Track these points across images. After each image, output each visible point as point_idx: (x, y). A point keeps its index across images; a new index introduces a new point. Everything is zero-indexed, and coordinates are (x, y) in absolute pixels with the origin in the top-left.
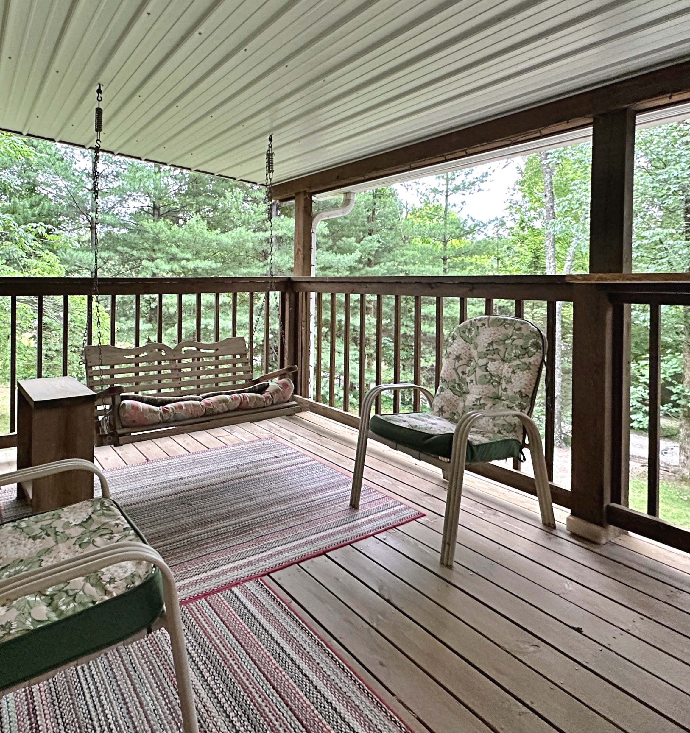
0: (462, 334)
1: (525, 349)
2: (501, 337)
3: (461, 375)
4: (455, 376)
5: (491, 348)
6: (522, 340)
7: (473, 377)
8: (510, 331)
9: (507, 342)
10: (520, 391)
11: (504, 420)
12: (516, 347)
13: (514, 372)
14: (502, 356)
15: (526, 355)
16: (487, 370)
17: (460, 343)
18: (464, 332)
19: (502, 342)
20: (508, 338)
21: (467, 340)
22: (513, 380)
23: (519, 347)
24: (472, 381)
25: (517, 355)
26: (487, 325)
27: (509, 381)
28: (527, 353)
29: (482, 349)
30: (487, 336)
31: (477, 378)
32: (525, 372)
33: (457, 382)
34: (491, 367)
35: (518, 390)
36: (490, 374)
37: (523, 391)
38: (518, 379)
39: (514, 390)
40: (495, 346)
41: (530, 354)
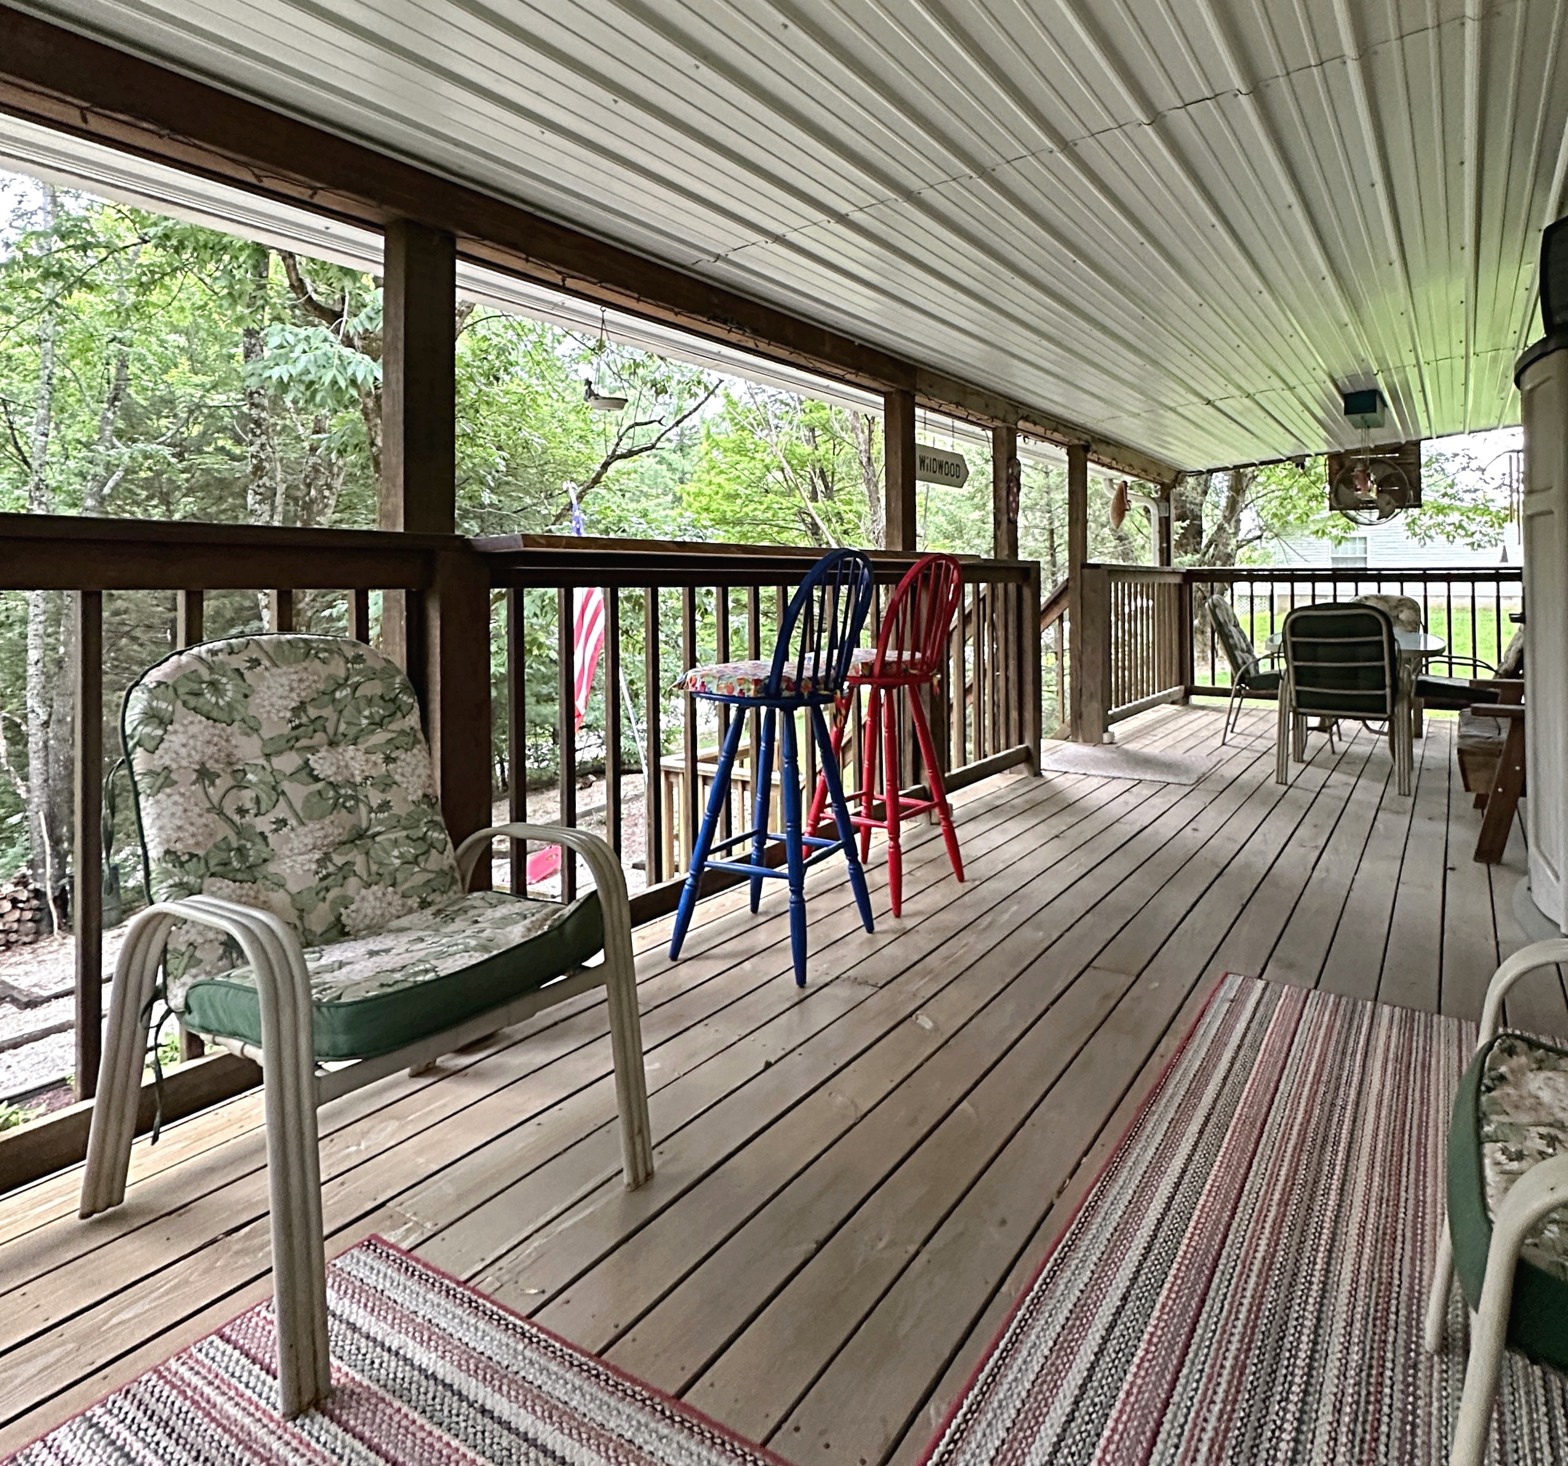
0: (192, 701)
1: (393, 700)
2: (321, 686)
5: (304, 720)
6: (377, 682)
8: (339, 668)
9: (338, 695)
10: (425, 796)
12: (370, 702)
13: (388, 760)
15: (399, 714)
16: (317, 779)
18: (198, 694)
19: (327, 698)
20: (340, 686)
21: (215, 714)
22: (397, 778)
23: (377, 700)
24: (282, 823)
25: (377, 719)
26: (265, 665)
27: (387, 784)
29: (275, 725)
30: (280, 691)
31: (298, 806)
33: (235, 845)
34: (323, 764)
36: (331, 783)
40: (313, 712)
41: (405, 709)
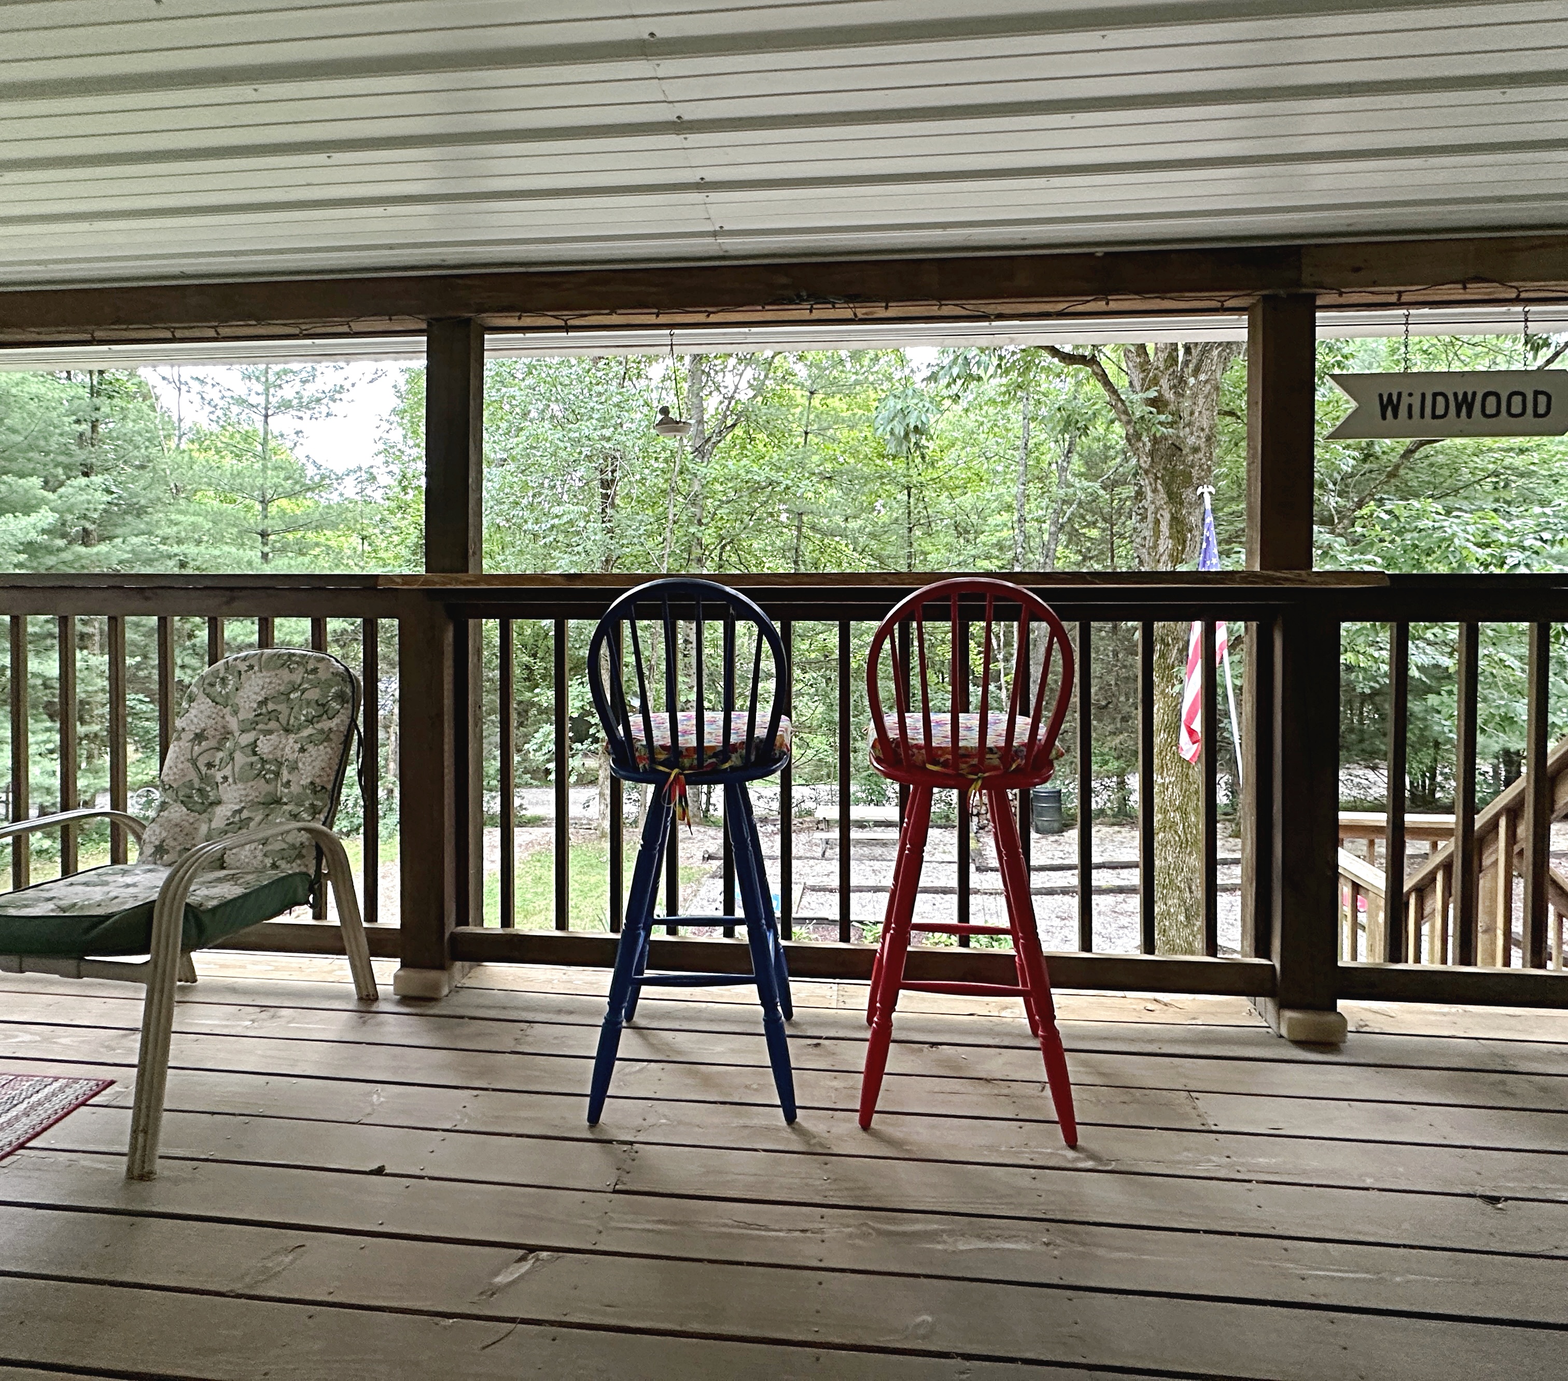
0: (209, 690)
1: (323, 705)
2: (282, 688)
3: (204, 770)
4: (193, 775)
5: (264, 711)
6: (317, 690)
7: (227, 771)
8: (297, 677)
9: (292, 696)
10: (312, 783)
11: (283, 840)
12: (308, 703)
13: (302, 750)
14: (284, 722)
15: (325, 717)
16: (255, 753)
17: (203, 707)
18: (212, 685)
19: (283, 697)
20: (294, 690)
21: (218, 700)
22: (300, 765)
23: (313, 704)
24: (225, 778)
25: (310, 717)
26: (256, 668)
27: (294, 768)
28: (326, 712)
29: (246, 714)
30: (257, 689)
31: (237, 769)
32: (321, 747)
33: (197, 786)
34: (264, 746)
35: (309, 780)
36: (262, 759)
37: (318, 780)
38: (309, 760)
39: (302, 782)
40: (271, 706)
41: (331, 713)
